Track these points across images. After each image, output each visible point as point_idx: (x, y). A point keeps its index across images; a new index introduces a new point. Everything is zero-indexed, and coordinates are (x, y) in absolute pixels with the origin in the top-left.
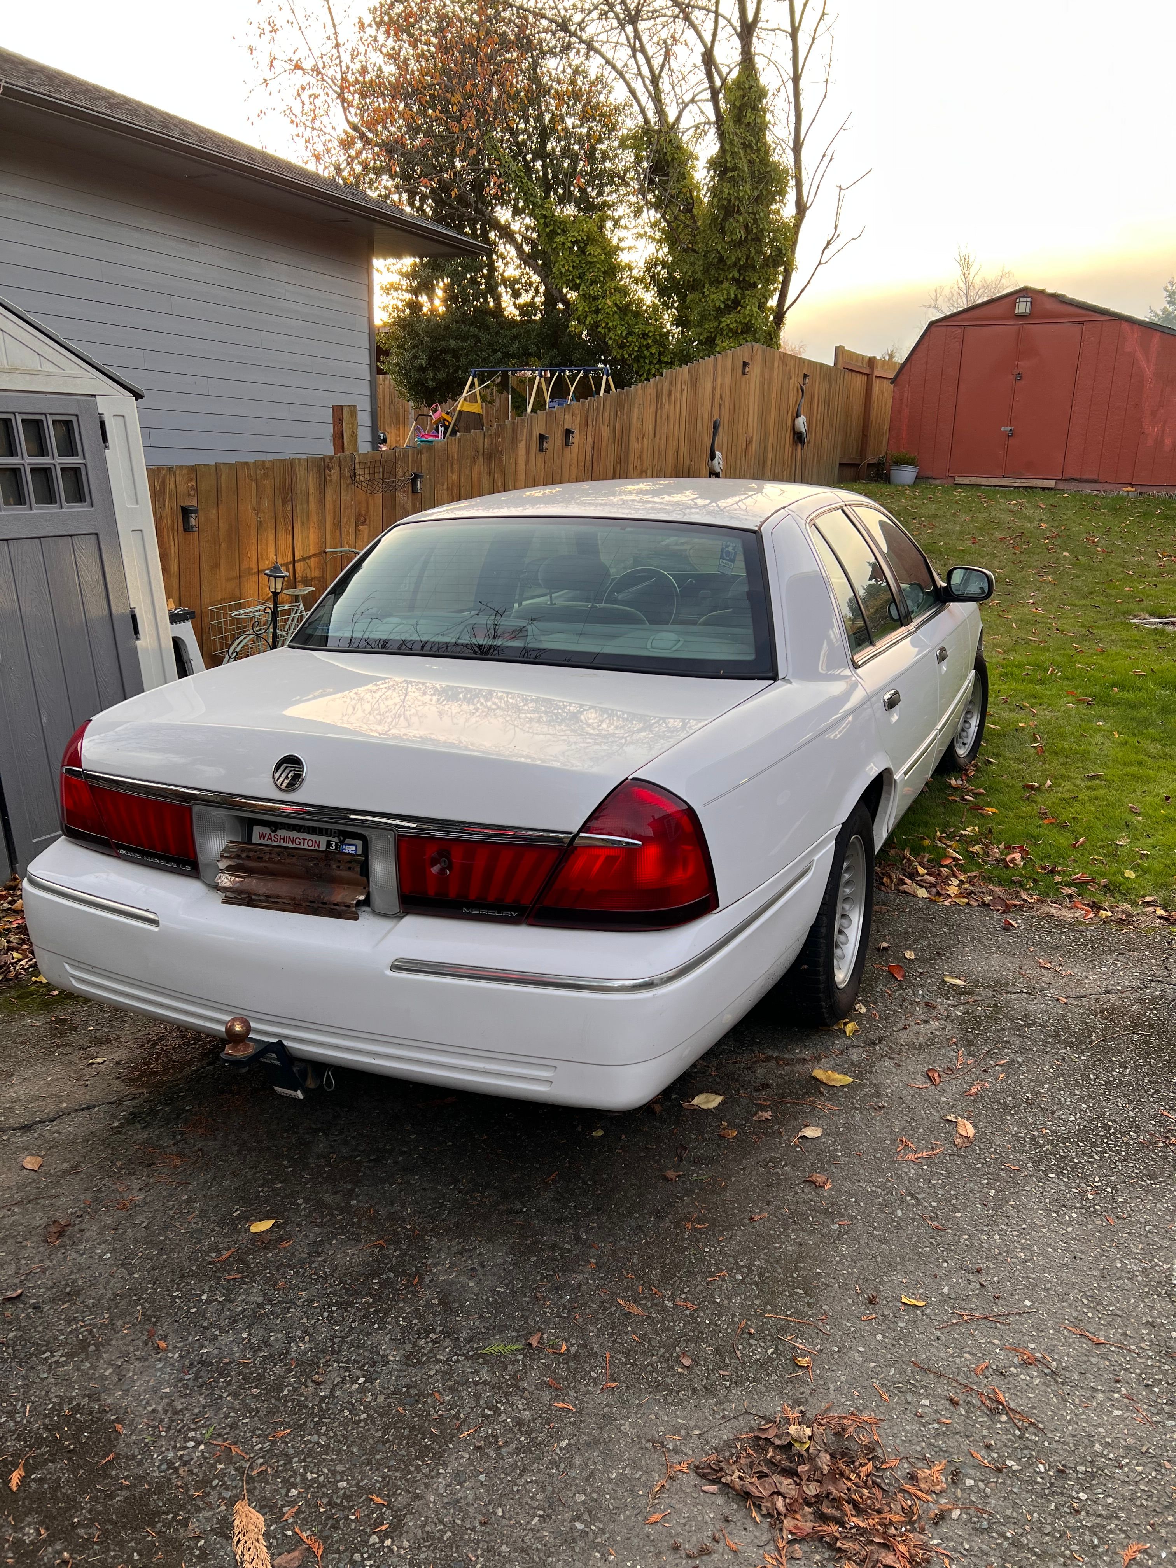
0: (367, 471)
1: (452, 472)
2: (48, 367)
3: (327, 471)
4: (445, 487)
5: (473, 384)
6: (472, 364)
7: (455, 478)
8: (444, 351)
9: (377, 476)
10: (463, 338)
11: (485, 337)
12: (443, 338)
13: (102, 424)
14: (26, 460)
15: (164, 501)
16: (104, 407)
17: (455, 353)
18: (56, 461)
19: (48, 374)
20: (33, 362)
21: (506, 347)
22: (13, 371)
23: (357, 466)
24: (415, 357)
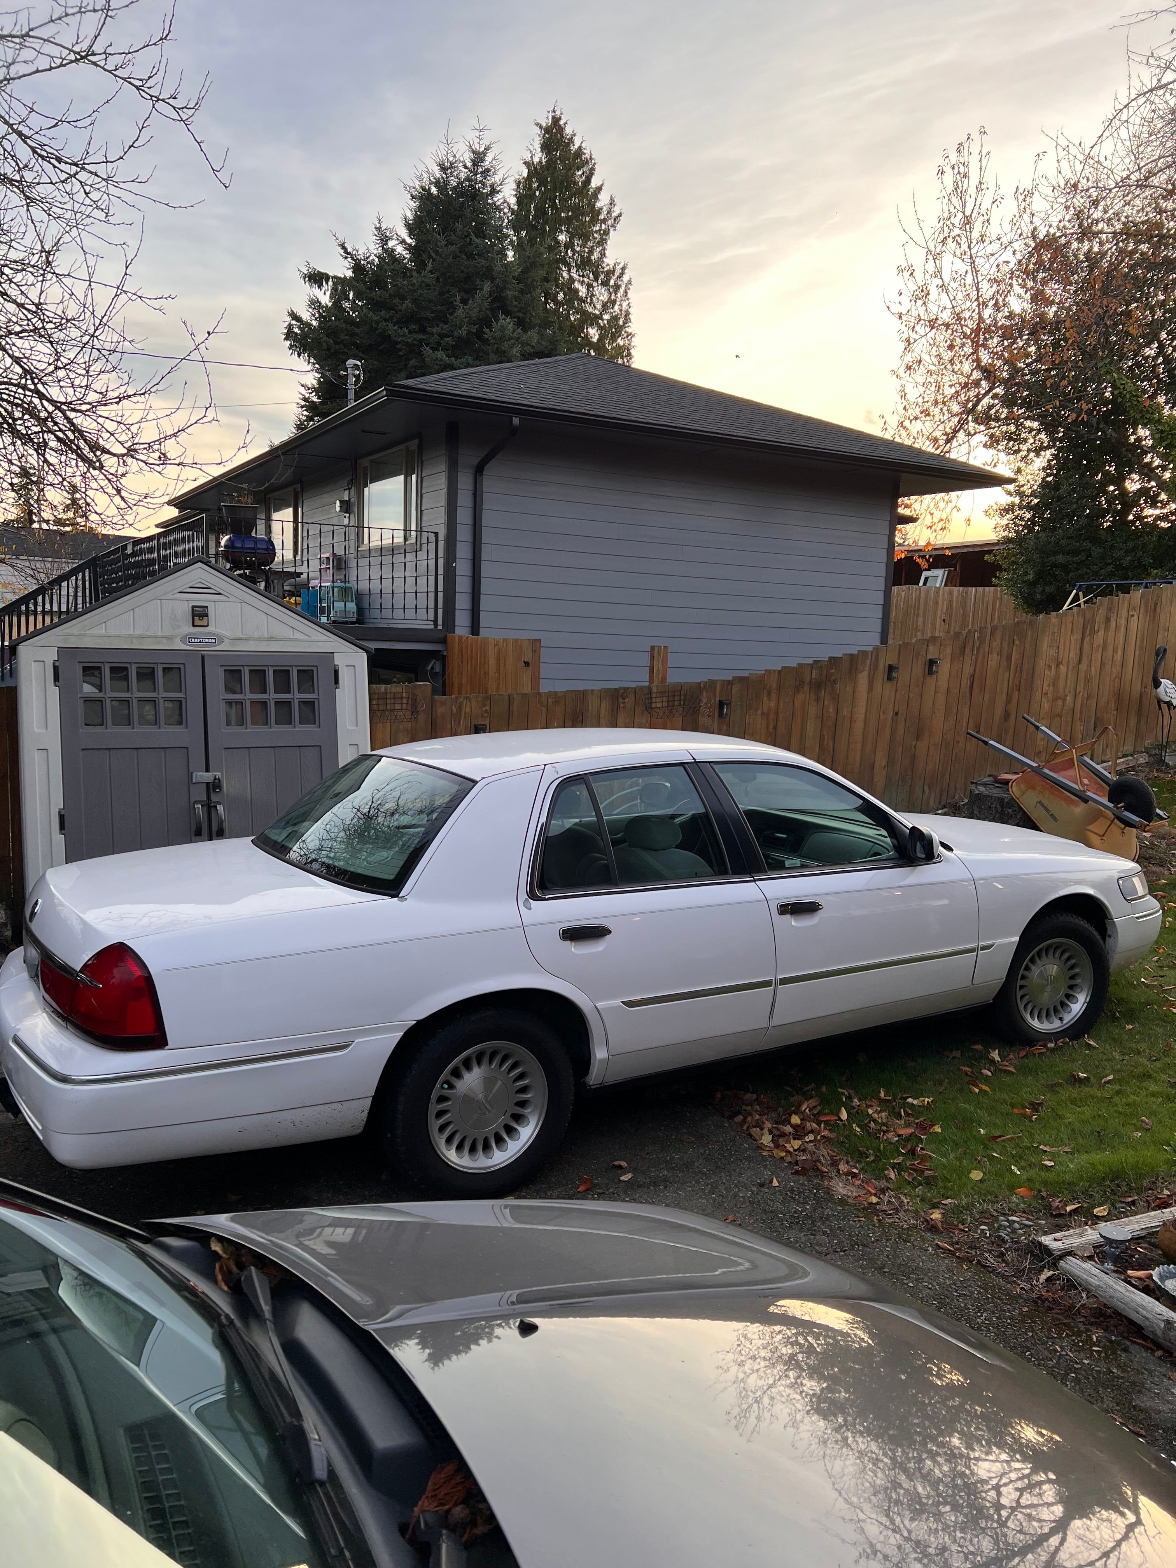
0: (665, 699)
1: (769, 699)
2: (298, 636)
3: (621, 700)
4: (759, 712)
5: (1076, 599)
6: (1081, 578)
7: (773, 704)
8: (1055, 565)
9: (676, 703)
10: (1075, 552)
11: (1096, 551)
12: (1055, 554)
13: (336, 672)
14: (272, 696)
15: (460, 720)
16: (339, 660)
17: (1065, 567)
18: (296, 696)
19: (297, 640)
20: (289, 633)
21: (1119, 560)
22: (270, 639)
23: (654, 695)
24: (1026, 573)
